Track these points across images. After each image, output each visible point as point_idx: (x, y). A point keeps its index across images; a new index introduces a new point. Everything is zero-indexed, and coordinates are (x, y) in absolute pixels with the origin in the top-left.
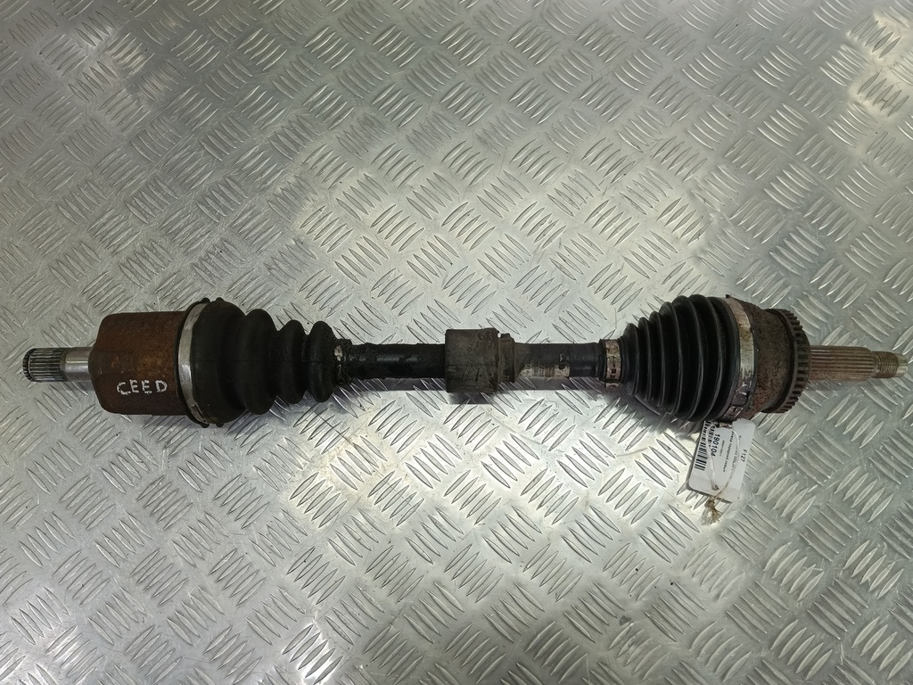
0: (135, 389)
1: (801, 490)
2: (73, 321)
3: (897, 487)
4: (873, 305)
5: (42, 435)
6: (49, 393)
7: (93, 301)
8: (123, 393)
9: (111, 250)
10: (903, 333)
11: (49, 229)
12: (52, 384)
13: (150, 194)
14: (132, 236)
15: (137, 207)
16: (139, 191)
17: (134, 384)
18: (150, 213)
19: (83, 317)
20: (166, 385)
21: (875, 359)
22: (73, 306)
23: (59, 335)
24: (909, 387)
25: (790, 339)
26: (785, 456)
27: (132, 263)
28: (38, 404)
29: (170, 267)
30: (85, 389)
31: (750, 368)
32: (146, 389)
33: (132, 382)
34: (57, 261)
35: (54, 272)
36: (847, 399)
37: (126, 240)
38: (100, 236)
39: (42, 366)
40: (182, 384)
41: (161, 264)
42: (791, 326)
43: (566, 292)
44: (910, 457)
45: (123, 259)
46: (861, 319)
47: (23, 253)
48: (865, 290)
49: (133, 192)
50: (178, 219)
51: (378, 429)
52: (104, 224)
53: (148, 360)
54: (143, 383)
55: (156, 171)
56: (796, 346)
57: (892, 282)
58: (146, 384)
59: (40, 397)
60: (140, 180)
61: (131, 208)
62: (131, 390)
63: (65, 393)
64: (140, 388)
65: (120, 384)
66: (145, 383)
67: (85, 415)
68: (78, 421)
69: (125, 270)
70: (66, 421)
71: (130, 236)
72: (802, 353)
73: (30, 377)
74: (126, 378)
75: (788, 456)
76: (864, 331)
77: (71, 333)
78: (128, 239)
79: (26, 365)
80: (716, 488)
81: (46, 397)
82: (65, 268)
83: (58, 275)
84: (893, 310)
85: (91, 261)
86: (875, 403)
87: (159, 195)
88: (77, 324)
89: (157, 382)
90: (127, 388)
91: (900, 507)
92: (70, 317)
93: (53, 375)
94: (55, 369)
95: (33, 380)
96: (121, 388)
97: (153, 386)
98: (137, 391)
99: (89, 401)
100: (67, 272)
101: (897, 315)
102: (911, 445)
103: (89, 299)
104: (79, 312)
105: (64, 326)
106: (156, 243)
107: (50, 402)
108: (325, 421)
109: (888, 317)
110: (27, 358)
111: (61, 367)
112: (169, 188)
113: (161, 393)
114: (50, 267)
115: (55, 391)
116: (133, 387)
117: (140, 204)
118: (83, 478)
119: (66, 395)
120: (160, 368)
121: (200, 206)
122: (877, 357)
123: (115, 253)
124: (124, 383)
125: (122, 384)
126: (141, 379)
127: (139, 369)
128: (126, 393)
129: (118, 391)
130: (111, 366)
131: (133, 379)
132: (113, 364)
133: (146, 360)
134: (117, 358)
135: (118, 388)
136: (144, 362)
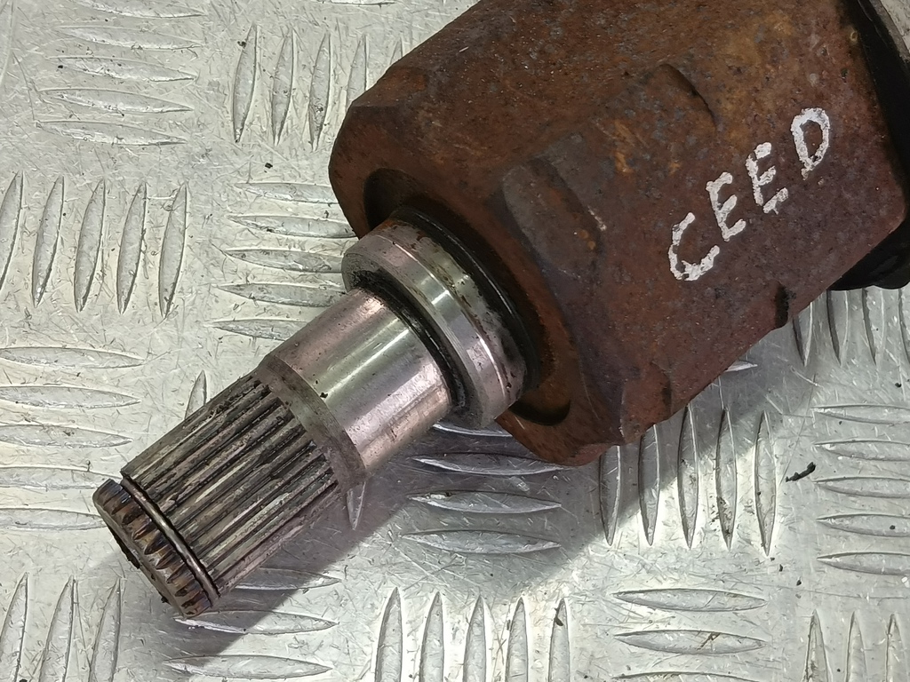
0: (731, 220)
8: (694, 273)
17: (724, 194)
20: (825, 122)
32: (767, 192)
33: (714, 190)
54: (752, 167)
58: (763, 165)
62: (719, 238)
64: (745, 201)
65: (677, 236)
66: (759, 165)
89: (797, 127)
96: (683, 251)
98: (740, 226)
113: (816, 173)
116: (721, 216)
124: (691, 218)
125: (684, 225)
126: (742, 152)
127: (729, 106)
128: (708, 263)
129: (678, 275)
130: (617, 173)
131: (715, 176)
132: (621, 157)
133: (731, 49)
134: (622, 129)
135: (673, 258)
136: (729, 62)
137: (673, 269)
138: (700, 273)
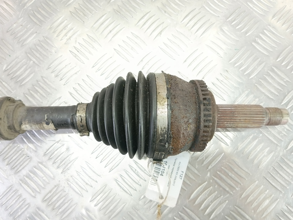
1: (218, 198)
3: (281, 195)
4: (269, 75)
10: (288, 94)
21: (266, 113)
24: (291, 128)
25: (198, 103)
26: (208, 175)
31: (164, 126)
36: (251, 137)
42: (201, 93)
43: (78, 71)
44: (291, 175)
46: (261, 85)
48: (264, 66)
56: (202, 107)
57: (282, 61)
72: (207, 113)
75: (210, 175)
76: (263, 93)
80: (162, 198)
84: (282, 79)
86: (269, 139)
91: (283, 208)
101: (285, 82)
102: (291, 167)
109: (279, 84)
122: (268, 111)
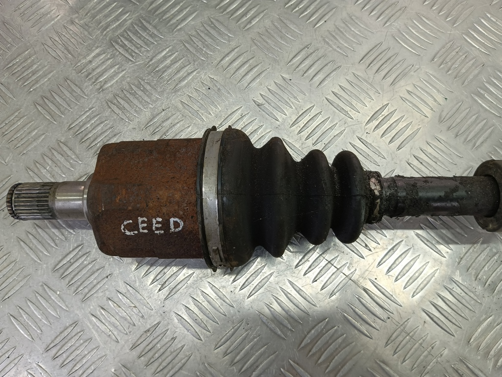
0: (143, 228)
2: (59, 157)
5: (25, 277)
6: (34, 232)
7: (79, 137)
8: (128, 233)
9: (98, 87)
11: (35, 67)
12: (37, 222)
13: (136, 33)
14: (119, 73)
15: (123, 46)
16: (125, 31)
17: (143, 222)
18: (136, 51)
19: (69, 153)
20: (182, 224)
22: (59, 142)
23: (44, 171)
27: (120, 100)
28: (22, 243)
29: (158, 103)
30: (73, 228)
32: (157, 229)
33: (140, 219)
34: (42, 97)
35: (40, 108)
37: (112, 77)
38: (86, 73)
39: (27, 201)
40: (206, 222)
41: (149, 100)
45: (110, 96)
47: (8, 89)
49: (119, 32)
50: (165, 58)
51: (388, 271)
52: (90, 62)
53: (163, 194)
54: (154, 221)
55: (141, 12)
58: (158, 222)
59: (23, 236)
60: (125, 20)
61: (117, 47)
62: (138, 230)
63: (50, 232)
64: (149, 227)
65: (125, 223)
66: (156, 222)
67: (71, 256)
68: (64, 262)
69: (112, 106)
70: (52, 262)
71: (116, 74)
73: (14, 214)
74: (134, 214)
77: (56, 169)
78: (114, 75)
79: (10, 201)
81: (31, 237)
82: (50, 104)
83: (43, 112)
85: (78, 98)
87: (144, 34)
88: (62, 160)
89: (172, 220)
90: (134, 227)
92: (55, 153)
93: (40, 212)
94: (43, 206)
95: (17, 218)
96: (126, 227)
97: (165, 225)
98: (146, 231)
99: (76, 241)
100: (53, 107)
103: (76, 135)
104: (65, 148)
105: (50, 162)
106: (144, 80)
107: (35, 241)
108: (329, 262)
110: (11, 193)
111: (50, 204)
112: (155, 27)
113: (175, 233)
114: (35, 103)
115: (39, 230)
116: (141, 226)
117: (126, 43)
118: (71, 325)
119: (51, 234)
120: (178, 203)
121: (186, 45)
123: (101, 89)
124: (131, 221)
125: (128, 222)
126: (152, 216)
127: (151, 205)
128: (132, 233)
129: (123, 231)
130: (116, 201)
131: (142, 217)
132: (119, 198)
133: (161, 193)
134: (124, 192)
135: (123, 227)
136: (158, 195)
137: (122, 229)
138: (130, 234)
